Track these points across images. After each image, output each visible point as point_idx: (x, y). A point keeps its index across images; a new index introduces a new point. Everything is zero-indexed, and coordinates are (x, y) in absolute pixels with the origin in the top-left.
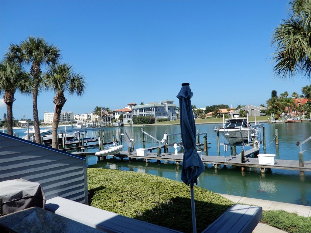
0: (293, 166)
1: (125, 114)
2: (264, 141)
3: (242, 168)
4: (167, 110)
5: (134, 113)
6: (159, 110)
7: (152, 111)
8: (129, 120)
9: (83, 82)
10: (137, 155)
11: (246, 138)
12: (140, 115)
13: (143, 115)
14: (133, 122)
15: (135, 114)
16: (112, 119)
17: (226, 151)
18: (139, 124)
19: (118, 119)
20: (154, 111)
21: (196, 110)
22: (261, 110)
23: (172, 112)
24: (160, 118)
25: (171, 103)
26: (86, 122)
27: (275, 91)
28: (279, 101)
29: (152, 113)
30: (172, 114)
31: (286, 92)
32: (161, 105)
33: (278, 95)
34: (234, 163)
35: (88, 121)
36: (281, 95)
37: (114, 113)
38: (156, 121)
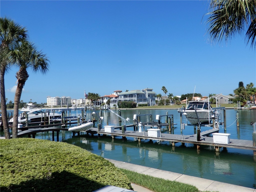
0: (247, 146)
1: (112, 100)
2: (225, 123)
3: (198, 146)
4: (147, 96)
5: (120, 98)
6: (140, 96)
7: (134, 97)
8: (115, 104)
9: (46, 60)
10: (105, 132)
11: (207, 120)
12: (124, 100)
13: (126, 100)
14: (118, 106)
15: (120, 100)
16: (101, 104)
17: (183, 129)
18: (123, 108)
19: (105, 103)
20: (136, 97)
21: (173, 97)
22: (229, 99)
23: (152, 98)
24: (141, 103)
25: (151, 90)
26: (81, 105)
27: (242, 82)
28: (245, 90)
29: (134, 99)
30: (152, 100)
31: (252, 83)
32: (142, 92)
33: (245, 86)
34: (190, 141)
35: (83, 105)
36: (247, 85)
37: (103, 98)
38: (138, 106)
